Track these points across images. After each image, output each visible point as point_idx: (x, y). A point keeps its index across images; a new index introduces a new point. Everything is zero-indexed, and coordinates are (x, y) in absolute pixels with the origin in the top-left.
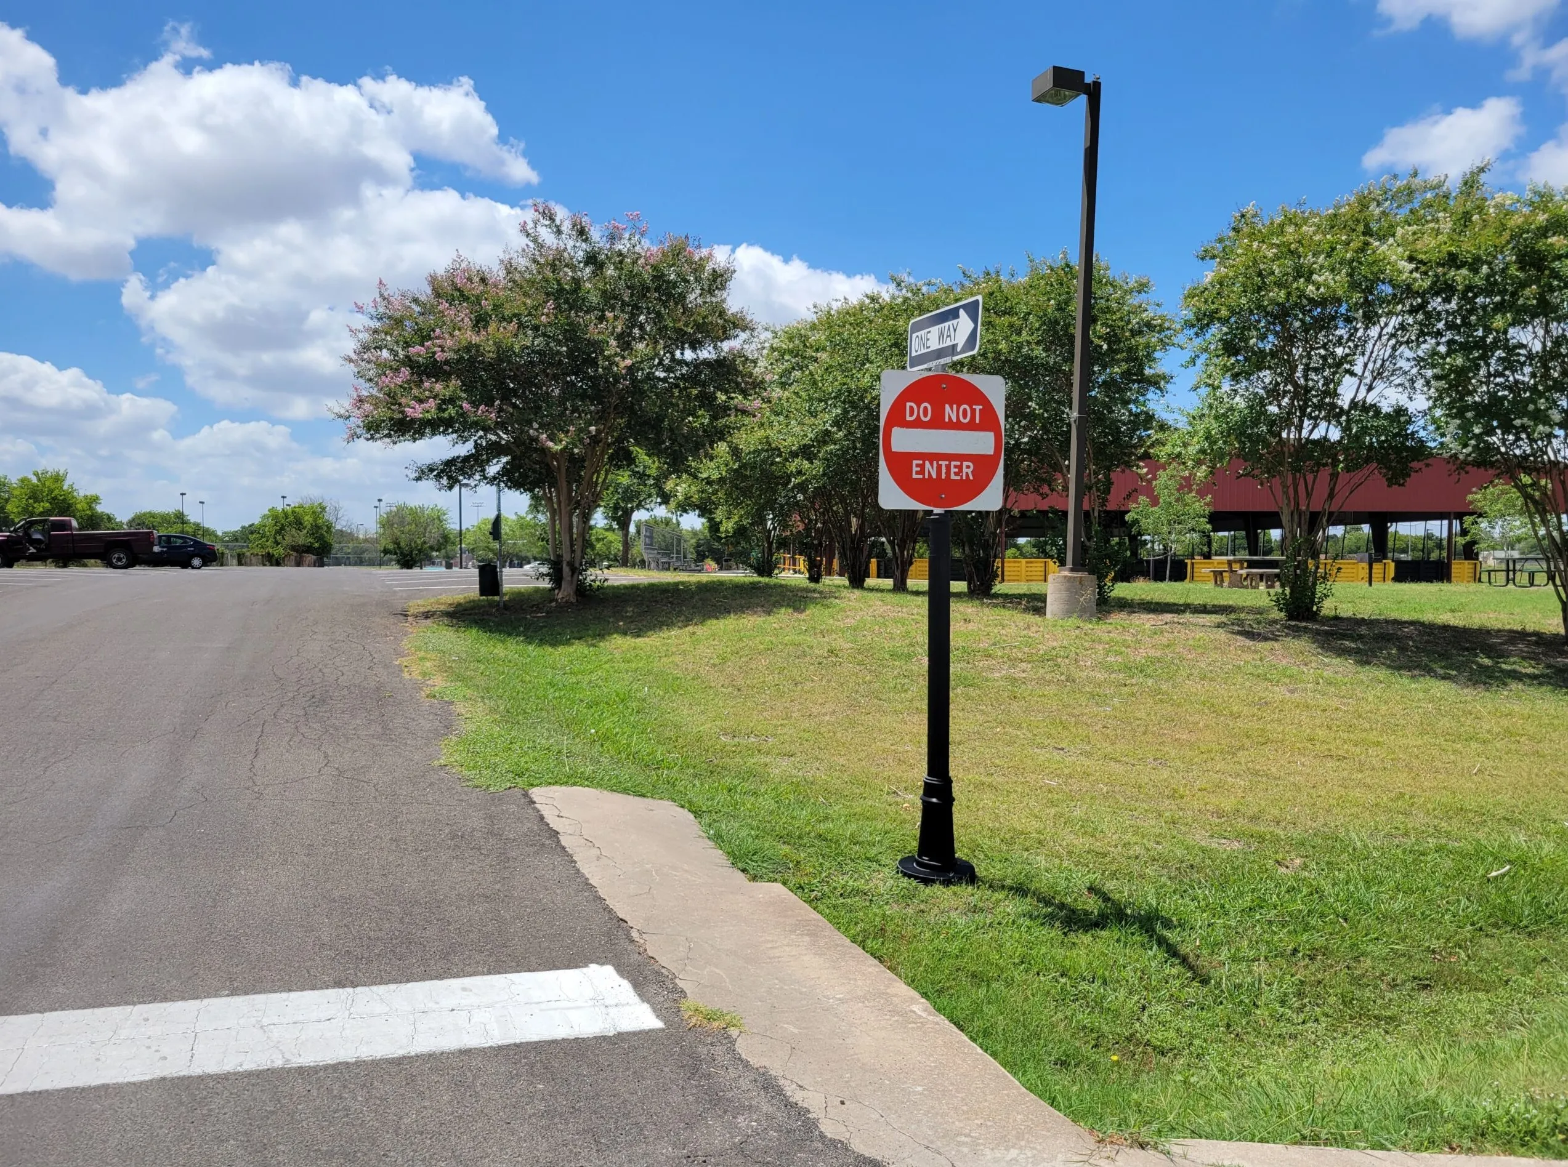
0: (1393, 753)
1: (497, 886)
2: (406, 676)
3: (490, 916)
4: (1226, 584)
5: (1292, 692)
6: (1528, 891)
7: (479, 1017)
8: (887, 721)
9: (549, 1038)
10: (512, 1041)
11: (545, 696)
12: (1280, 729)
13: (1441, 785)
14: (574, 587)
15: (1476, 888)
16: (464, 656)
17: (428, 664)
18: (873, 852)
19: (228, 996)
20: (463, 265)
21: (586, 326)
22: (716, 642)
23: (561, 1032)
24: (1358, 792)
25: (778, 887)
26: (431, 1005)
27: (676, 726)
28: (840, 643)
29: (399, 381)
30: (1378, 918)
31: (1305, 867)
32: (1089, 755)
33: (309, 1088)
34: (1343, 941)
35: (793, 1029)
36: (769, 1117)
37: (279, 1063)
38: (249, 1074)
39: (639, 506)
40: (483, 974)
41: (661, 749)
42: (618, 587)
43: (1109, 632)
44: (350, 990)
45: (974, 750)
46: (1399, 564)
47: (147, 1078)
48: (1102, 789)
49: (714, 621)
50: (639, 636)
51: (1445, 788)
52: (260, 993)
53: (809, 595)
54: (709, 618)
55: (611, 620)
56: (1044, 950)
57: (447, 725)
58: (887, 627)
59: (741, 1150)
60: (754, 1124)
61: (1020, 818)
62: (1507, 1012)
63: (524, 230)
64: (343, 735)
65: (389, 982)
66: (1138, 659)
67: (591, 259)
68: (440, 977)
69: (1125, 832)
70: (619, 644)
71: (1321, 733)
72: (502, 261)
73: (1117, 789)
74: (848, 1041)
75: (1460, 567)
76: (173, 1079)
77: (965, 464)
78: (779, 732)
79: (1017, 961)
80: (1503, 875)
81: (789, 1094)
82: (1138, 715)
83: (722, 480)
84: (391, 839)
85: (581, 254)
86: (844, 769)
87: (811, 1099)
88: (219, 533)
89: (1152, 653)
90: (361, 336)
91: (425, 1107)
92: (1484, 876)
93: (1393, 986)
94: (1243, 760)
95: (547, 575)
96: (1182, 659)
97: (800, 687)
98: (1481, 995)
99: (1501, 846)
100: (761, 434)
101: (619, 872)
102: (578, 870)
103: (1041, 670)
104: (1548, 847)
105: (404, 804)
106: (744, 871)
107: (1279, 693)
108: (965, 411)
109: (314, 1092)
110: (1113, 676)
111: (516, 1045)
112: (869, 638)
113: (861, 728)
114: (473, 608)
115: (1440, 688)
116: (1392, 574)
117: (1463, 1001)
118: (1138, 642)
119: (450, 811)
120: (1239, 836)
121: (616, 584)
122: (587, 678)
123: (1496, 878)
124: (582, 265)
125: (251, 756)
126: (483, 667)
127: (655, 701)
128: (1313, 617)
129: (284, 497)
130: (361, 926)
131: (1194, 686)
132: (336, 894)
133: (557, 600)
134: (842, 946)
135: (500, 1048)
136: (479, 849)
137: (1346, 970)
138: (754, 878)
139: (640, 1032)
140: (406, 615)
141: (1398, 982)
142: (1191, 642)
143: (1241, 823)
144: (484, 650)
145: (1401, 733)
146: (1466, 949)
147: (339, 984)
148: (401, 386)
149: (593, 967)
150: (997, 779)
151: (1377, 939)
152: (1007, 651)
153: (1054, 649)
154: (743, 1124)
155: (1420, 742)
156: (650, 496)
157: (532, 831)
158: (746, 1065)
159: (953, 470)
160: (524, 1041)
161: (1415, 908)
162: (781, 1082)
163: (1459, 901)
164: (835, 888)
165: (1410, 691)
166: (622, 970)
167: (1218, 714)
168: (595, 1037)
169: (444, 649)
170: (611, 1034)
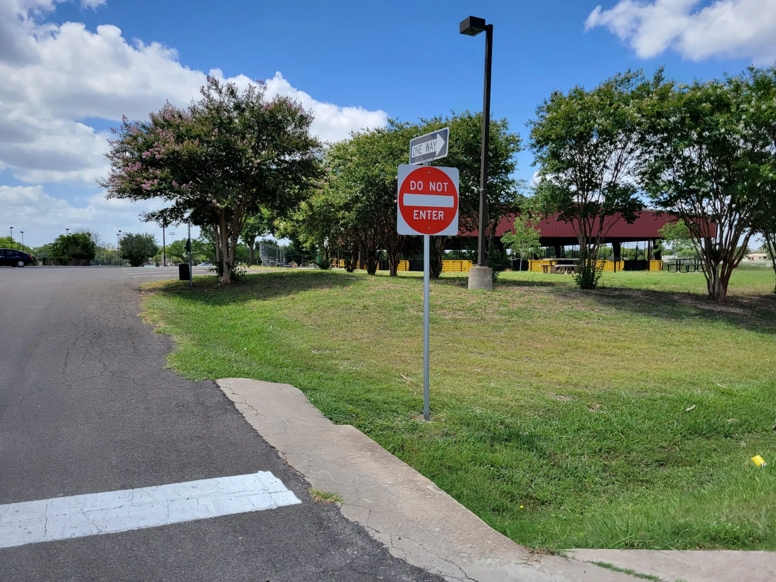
0: (637, 352)
1: (205, 432)
2: (144, 322)
3: (202, 447)
4: (549, 272)
5: (588, 323)
6: (705, 417)
7: (202, 502)
8: (395, 341)
9: (242, 512)
10: (222, 514)
11: (219, 332)
12: (583, 342)
13: (660, 367)
14: (229, 275)
15: (681, 416)
16: (174, 311)
17: (155, 316)
18: (394, 407)
19: (62, 496)
20: (170, 108)
21: (235, 142)
22: (305, 303)
23: (248, 508)
24: (622, 372)
25: (350, 427)
26: (176, 496)
27: (288, 346)
28: (368, 303)
29: (135, 169)
30: (637, 432)
31: (601, 408)
32: (495, 356)
33: (113, 545)
34: (623, 444)
35: (368, 501)
36: (362, 548)
37: (95, 532)
38: (79, 539)
39: (259, 234)
40: (202, 478)
41: (282, 358)
42: (252, 275)
43: (500, 296)
44: (131, 490)
45: (439, 355)
46: (626, 262)
47: (21, 544)
48: (502, 373)
49: (303, 292)
50: (265, 300)
51: (661, 368)
52: (81, 494)
53: (350, 278)
54: (301, 290)
55: (250, 292)
56: (482, 454)
57: (169, 347)
58: (391, 294)
59: (350, 566)
60: (355, 552)
61: (465, 389)
62: (701, 476)
63: (202, 91)
64: (113, 354)
65: (152, 485)
66: (514, 309)
67: (237, 107)
68: (179, 481)
69: (516, 394)
70: (255, 304)
71: (602, 343)
72: (189, 108)
73: (510, 372)
74: (397, 506)
75: (654, 264)
76: (36, 544)
77: (440, 212)
78: (341, 348)
79: (470, 459)
80: (693, 410)
81: (371, 535)
82: (517, 336)
83: (304, 221)
84: (144, 408)
85: (231, 105)
86: (376, 366)
87: (383, 538)
88: (32, 249)
89: (521, 305)
90: (115, 145)
91: (179, 553)
92: (684, 410)
93: (647, 465)
94: (568, 357)
95: (215, 269)
96: (535, 308)
97: (350, 325)
98: (688, 468)
99: (690, 396)
100: (323, 197)
101: (268, 422)
102: (246, 421)
103: (469, 315)
104: (712, 396)
105: (150, 390)
106: (331, 419)
107: (581, 324)
108: (439, 185)
109: (117, 547)
110: (503, 317)
111: (225, 516)
112: (383, 300)
113: (382, 345)
114: (176, 287)
115: (655, 321)
116: (623, 267)
117: (680, 471)
118: (514, 300)
119: (175, 393)
120: (570, 394)
121: (251, 273)
122: (240, 322)
123: (689, 411)
124: (232, 110)
125: (63, 366)
126: (184, 317)
127: (276, 333)
128: (593, 287)
129: (67, 229)
130: (133, 455)
131: (542, 322)
132: (118, 438)
133: (220, 282)
134: (387, 456)
135: (216, 518)
136: (193, 412)
137: (625, 458)
138: (336, 422)
139: (290, 506)
140: (141, 290)
141: (649, 463)
142: (539, 300)
143: (570, 388)
144: (184, 308)
145: (639, 343)
146: (679, 446)
147: (124, 487)
148: (137, 172)
149: (260, 472)
150: (451, 369)
151: (638, 442)
152: (451, 305)
153: (474, 304)
154: (350, 553)
155: (648, 347)
156: (264, 229)
157: (220, 402)
158: (347, 521)
159: (434, 215)
160: (228, 514)
161: (654, 426)
162: (367, 529)
163: (673, 423)
164: (377, 426)
165: (641, 322)
166: (276, 474)
167: (554, 335)
168: (266, 510)
169: (163, 308)
170: (274, 508)
